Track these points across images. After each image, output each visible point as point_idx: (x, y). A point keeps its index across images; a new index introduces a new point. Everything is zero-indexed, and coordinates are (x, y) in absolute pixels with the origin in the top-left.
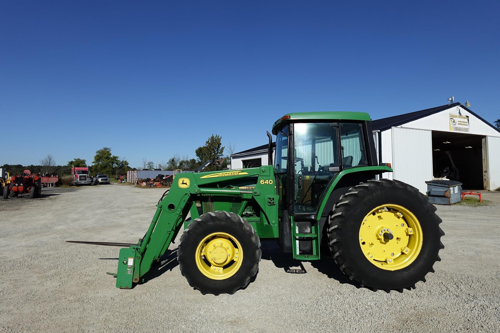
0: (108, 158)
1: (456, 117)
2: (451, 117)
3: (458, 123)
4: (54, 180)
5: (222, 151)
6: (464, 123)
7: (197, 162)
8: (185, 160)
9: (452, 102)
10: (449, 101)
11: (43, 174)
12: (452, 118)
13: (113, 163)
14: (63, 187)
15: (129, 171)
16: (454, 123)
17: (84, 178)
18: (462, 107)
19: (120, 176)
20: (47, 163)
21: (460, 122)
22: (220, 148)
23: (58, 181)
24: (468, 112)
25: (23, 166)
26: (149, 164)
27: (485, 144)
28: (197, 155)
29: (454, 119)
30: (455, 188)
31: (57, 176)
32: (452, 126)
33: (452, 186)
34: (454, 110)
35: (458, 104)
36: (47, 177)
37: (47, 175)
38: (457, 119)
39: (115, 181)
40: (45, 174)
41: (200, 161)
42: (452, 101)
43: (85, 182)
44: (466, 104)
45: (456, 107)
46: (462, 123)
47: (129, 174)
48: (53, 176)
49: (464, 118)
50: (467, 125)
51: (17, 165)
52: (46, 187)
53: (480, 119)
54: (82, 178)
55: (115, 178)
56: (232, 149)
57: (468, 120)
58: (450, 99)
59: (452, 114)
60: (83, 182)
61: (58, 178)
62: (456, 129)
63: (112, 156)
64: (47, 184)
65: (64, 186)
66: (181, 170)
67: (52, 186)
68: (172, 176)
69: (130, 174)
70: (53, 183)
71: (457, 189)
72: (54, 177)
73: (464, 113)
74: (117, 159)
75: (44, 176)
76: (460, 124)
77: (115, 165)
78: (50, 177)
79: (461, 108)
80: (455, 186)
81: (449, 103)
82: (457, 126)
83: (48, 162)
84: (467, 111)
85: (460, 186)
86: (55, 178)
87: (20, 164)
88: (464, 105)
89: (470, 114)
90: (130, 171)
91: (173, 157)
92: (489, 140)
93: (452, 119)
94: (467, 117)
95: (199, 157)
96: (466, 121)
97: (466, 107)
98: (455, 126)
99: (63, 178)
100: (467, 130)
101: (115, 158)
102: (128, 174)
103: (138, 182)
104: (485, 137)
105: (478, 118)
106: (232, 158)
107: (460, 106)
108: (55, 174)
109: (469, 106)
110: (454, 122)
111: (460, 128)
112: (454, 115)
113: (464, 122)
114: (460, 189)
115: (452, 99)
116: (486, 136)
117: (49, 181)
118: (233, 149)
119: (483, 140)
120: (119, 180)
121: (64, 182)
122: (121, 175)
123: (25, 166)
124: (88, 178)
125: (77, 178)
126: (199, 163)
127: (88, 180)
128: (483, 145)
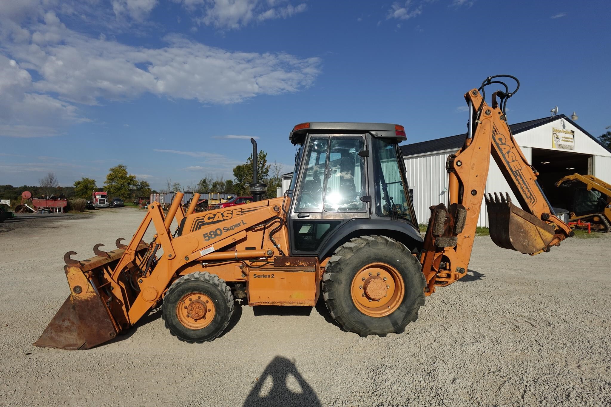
0: (122, 178)
1: (560, 131)
2: (554, 132)
3: (561, 139)
4: (62, 204)
5: (267, 171)
6: (569, 140)
7: (234, 183)
8: (220, 181)
9: (556, 114)
10: (552, 113)
11: (48, 197)
12: (556, 133)
13: (129, 184)
14: (72, 213)
15: (153, 194)
16: (558, 140)
17: (103, 202)
18: (568, 120)
19: (140, 200)
20: (48, 183)
21: (564, 138)
22: (265, 167)
23: (66, 205)
24: (574, 127)
25: (14, 187)
26: (175, 186)
27: (591, 165)
28: (235, 175)
29: (558, 134)
30: (561, 217)
31: (65, 199)
32: (555, 142)
33: (559, 214)
34: (557, 124)
35: (563, 116)
36: (52, 200)
37: (52, 198)
38: (560, 135)
39: (134, 206)
40: (50, 197)
41: (239, 182)
42: (555, 112)
43: (104, 205)
44: (572, 116)
45: (561, 119)
46: (566, 140)
47: (153, 198)
48: (60, 199)
49: (569, 133)
50: (572, 142)
51: (7, 185)
52: (52, 212)
53: (588, 135)
54: (102, 202)
55: (134, 202)
56: (278, 169)
57: (574, 136)
58: (554, 110)
59: (555, 128)
60: (102, 205)
61: (66, 202)
62: (560, 146)
63: (128, 176)
64: (52, 208)
65: (74, 211)
66: (219, 193)
67: (59, 212)
68: (207, 200)
69: (155, 197)
70: (60, 208)
71: (563, 217)
72: (62, 200)
73: (570, 127)
74: (134, 179)
75: (49, 199)
76: (564, 141)
77: (131, 187)
78: (56, 200)
79: (565, 121)
80: (562, 215)
81: (552, 115)
82: (561, 143)
83: (49, 181)
84: (572, 125)
85: (567, 214)
86: (63, 202)
87: (10, 185)
88: (570, 118)
89: (576, 128)
90: (155, 195)
91: (204, 178)
92: (597, 160)
93: (555, 135)
94: (573, 132)
95: (237, 177)
96: (571, 136)
97: (572, 120)
98: (558, 143)
99: (72, 201)
100: (571, 147)
101: (132, 178)
102: (151, 198)
103: (164, 207)
104: (591, 156)
105: (585, 133)
106: (283, 178)
107: (565, 119)
108: (62, 197)
109: (575, 119)
110: (557, 138)
111: (564, 145)
112: (558, 129)
113: (569, 138)
114: (566, 218)
115: (556, 110)
116: (593, 155)
117: (56, 206)
118: (280, 168)
119: (589, 160)
120: (140, 205)
121: (75, 206)
122: (142, 199)
123: (17, 187)
124: (106, 201)
125: (97, 202)
126: (237, 184)
127: (107, 204)
128: (589, 166)
